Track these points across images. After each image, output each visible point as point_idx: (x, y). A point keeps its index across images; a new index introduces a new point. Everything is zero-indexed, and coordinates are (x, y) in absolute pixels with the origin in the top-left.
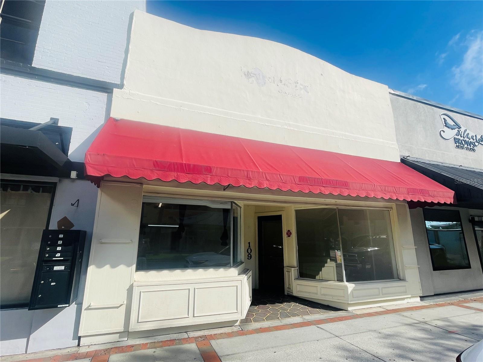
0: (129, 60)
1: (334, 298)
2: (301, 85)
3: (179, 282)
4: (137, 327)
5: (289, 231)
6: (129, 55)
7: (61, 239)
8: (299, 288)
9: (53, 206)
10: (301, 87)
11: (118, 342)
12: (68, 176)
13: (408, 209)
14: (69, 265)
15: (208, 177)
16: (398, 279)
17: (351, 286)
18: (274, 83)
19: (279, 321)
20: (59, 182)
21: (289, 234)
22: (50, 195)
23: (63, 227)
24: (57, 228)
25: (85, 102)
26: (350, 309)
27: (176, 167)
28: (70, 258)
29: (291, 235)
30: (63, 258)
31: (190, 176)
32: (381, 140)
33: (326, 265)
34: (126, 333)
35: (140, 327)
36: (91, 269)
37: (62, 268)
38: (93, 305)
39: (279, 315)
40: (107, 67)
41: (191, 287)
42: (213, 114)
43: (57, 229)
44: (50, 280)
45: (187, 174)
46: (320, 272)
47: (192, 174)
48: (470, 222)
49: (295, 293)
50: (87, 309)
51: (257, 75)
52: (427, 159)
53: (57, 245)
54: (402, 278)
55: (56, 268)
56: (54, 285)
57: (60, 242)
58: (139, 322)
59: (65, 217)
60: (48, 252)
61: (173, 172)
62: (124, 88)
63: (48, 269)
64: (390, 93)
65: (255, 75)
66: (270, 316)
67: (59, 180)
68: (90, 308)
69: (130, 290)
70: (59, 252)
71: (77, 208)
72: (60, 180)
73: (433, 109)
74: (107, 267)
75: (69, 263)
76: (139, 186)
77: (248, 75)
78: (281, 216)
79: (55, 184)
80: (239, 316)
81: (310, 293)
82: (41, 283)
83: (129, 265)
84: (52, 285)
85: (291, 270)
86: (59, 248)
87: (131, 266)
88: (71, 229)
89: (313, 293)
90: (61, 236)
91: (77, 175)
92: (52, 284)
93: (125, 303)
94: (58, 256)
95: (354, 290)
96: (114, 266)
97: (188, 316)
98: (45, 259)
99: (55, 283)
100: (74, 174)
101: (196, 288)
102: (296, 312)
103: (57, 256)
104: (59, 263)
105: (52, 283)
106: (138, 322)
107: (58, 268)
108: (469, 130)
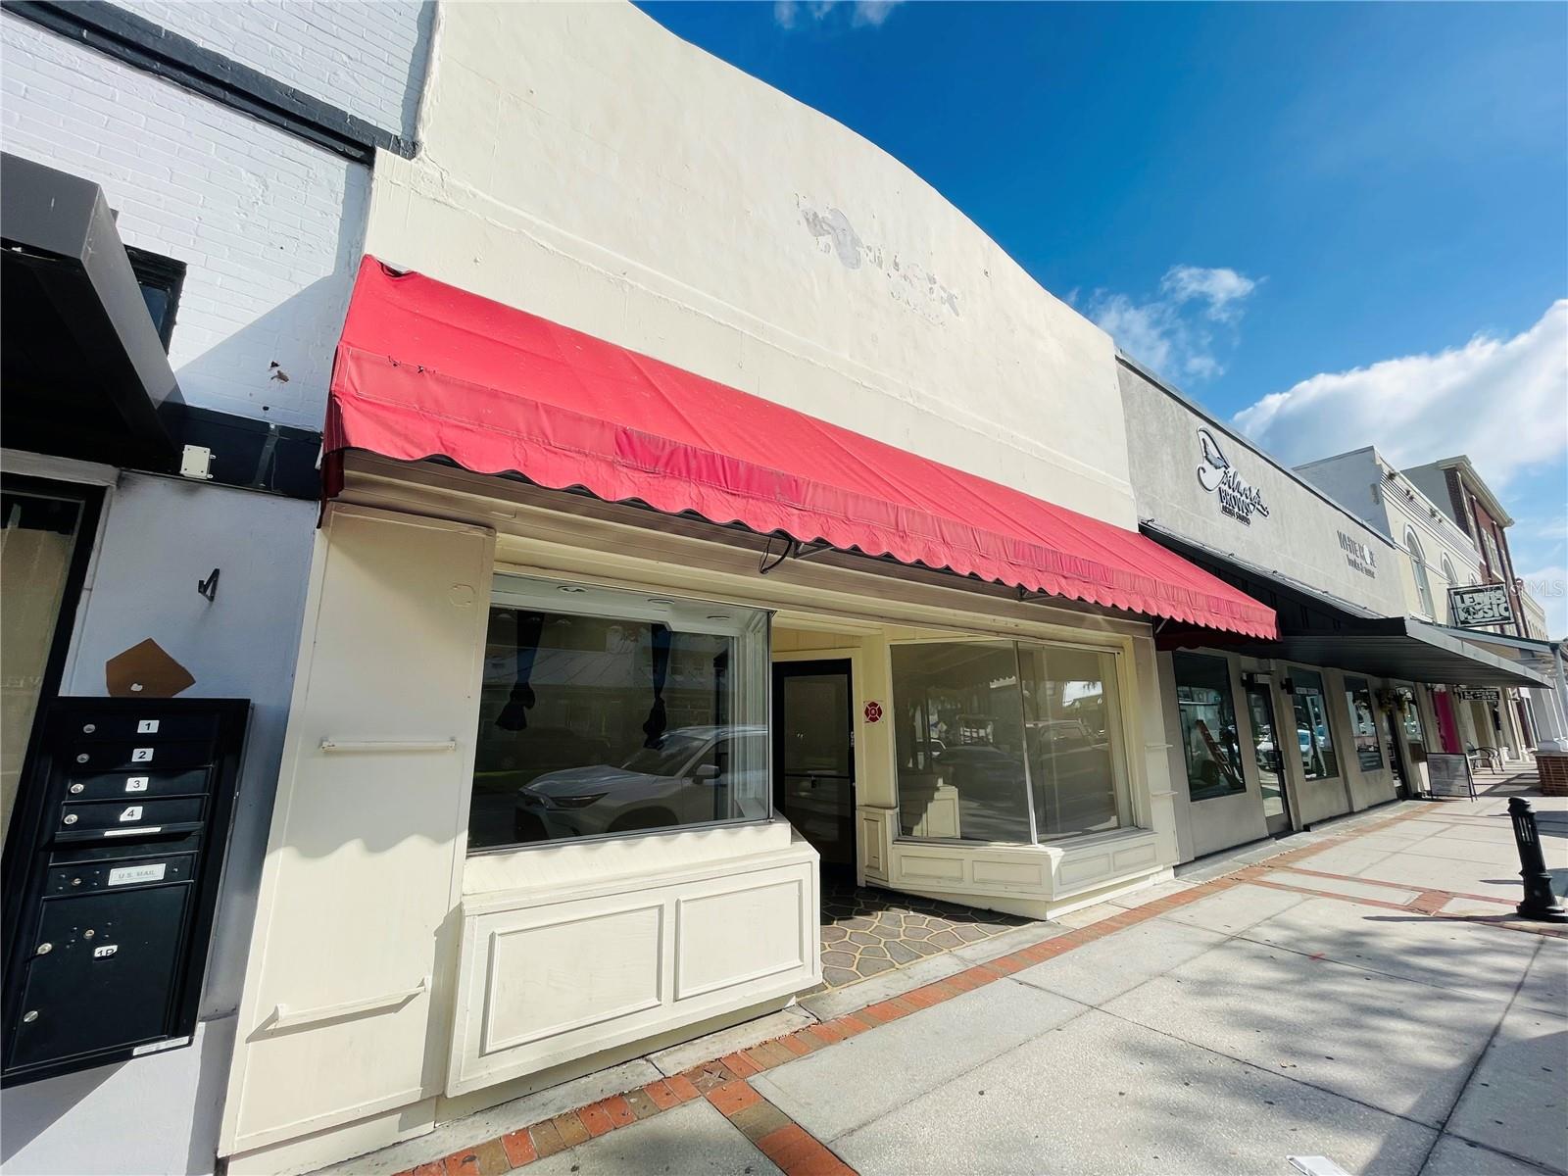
0: (439, 59)
1: (1010, 888)
2: (942, 288)
3: (626, 885)
4: (479, 1075)
5: (874, 704)
6: (437, 39)
7: (146, 741)
8: (908, 866)
9: (84, 595)
10: (942, 293)
11: (398, 1149)
12: (168, 465)
13: (1153, 651)
14: (189, 857)
15: (793, 515)
16: (1134, 828)
17: (1055, 853)
18: (881, 267)
19: (899, 975)
20: (118, 486)
21: (874, 712)
22: (70, 543)
23: (136, 688)
24: (106, 689)
25: (248, 171)
26: (1050, 915)
27: (693, 463)
28: (197, 826)
29: (880, 715)
30: (157, 830)
31: (738, 503)
32: (1104, 473)
33: (937, 795)
34: (436, 1101)
35: (490, 1071)
36: (279, 865)
37: (155, 872)
38: (288, 1015)
39: (889, 955)
40: (345, 58)
41: (666, 899)
42: (722, 321)
43: (109, 696)
44: (90, 933)
45: (729, 497)
46: (924, 816)
47: (744, 497)
48: (1243, 685)
49: (895, 881)
50: (261, 1034)
51: (837, 231)
52: (1181, 531)
53: (127, 767)
54: (1141, 825)
55: (119, 877)
56: (112, 956)
57: (143, 755)
58: (488, 1050)
59: (149, 643)
60: (78, 804)
61: (685, 481)
62: (419, 156)
63: (77, 882)
64: (1117, 358)
65: (833, 228)
66: (865, 962)
67: (116, 477)
68: (272, 1027)
69: (450, 935)
70: (135, 799)
71: (210, 605)
72: (121, 481)
73: (1186, 415)
74: (352, 850)
75: (188, 850)
76: (479, 534)
77: (816, 225)
78: (849, 661)
79: (95, 496)
80: (808, 977)
81: (940, 878)
82: (40, 951)
83: (441, 837)
84: (97, 955)
85: (884, 815)
86: (137, 784)
87: (449, 839)
88: (179, 695)
89: (951, 879)
90: (148, 727)
91: (213, 467)
92: (101, 951)
93: (429, 985)
94: (130, 819)
95: (1063, 863)
96: (377, 843)
97: (659, 1000)
98: (61, 836)
99: (115, 948)
100: (196, 460)
101: (684, 901)
102: (925, 940)
103: (124, 817)
104: (133, 850)
105: (98, 950)
106: (482, 1054)
107: (129, 875)
108: (1242, 475)
